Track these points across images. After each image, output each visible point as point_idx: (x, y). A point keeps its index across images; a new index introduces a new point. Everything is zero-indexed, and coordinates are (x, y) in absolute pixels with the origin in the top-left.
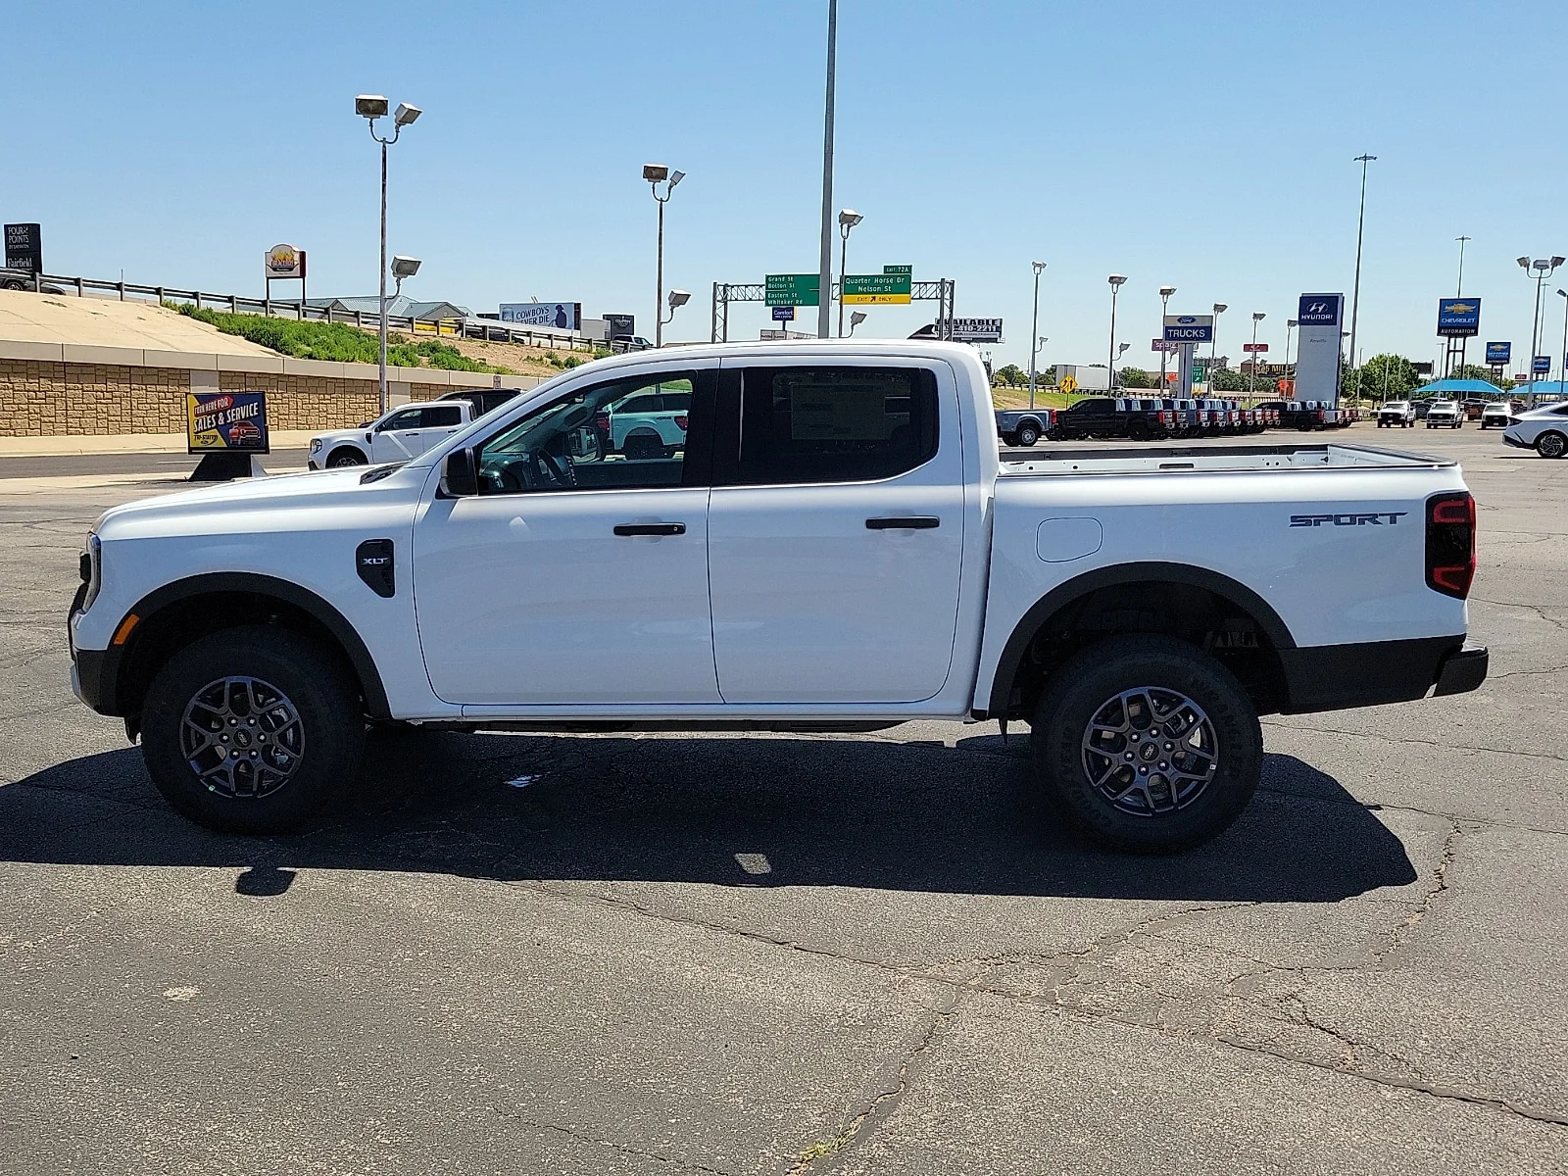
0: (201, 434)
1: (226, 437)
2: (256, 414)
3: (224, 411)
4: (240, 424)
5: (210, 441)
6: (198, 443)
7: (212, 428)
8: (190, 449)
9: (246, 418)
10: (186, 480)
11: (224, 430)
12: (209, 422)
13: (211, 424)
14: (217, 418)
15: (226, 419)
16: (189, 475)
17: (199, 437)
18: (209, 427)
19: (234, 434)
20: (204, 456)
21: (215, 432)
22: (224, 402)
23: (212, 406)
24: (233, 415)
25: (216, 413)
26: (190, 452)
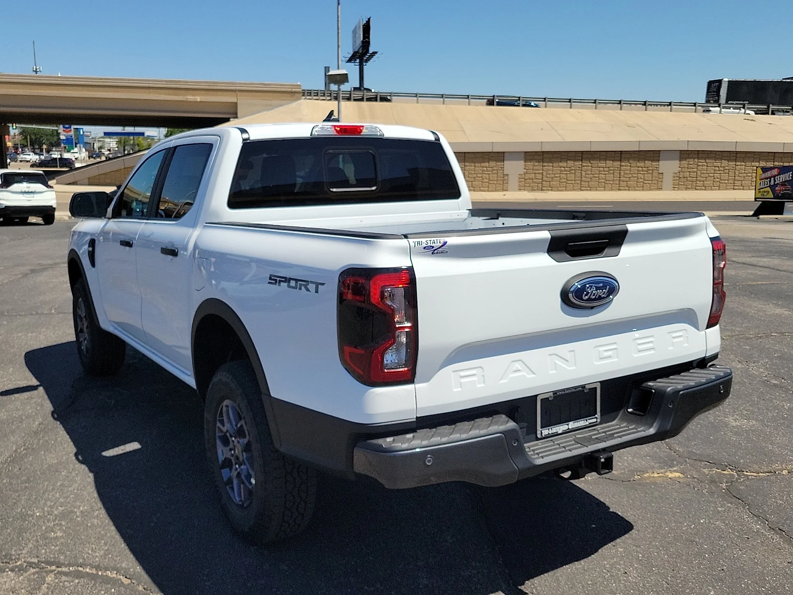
0: (761, 190)
1: (773, 191)
2: (790, 178)
3: (774, 177)
4: (782, 185)
5: (765, 194)
6: (759, 195)
7: (767, 187)
8: (756, 199)
9: (785, 181)
10: (749, 216)
11: (773, 187)
12: (766, 183)
13: (767, 184)
14: (770, 181)
15: (775, 181)
16: (751, 213)
17: (760, 192)
18: (766, 186)
19: (778, 190)
20: (761, 202)
21: (768, 189)
22: (775, 172)
23: (769, 174)
24: (779, 179)
25: (770, 178)
26: (756, 201)
